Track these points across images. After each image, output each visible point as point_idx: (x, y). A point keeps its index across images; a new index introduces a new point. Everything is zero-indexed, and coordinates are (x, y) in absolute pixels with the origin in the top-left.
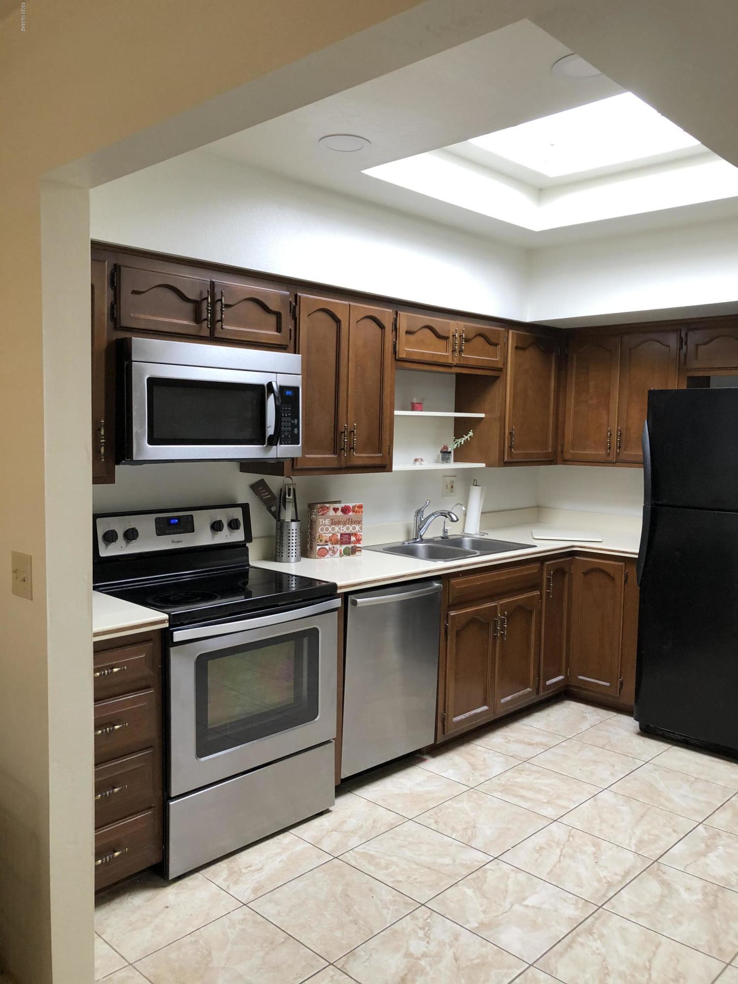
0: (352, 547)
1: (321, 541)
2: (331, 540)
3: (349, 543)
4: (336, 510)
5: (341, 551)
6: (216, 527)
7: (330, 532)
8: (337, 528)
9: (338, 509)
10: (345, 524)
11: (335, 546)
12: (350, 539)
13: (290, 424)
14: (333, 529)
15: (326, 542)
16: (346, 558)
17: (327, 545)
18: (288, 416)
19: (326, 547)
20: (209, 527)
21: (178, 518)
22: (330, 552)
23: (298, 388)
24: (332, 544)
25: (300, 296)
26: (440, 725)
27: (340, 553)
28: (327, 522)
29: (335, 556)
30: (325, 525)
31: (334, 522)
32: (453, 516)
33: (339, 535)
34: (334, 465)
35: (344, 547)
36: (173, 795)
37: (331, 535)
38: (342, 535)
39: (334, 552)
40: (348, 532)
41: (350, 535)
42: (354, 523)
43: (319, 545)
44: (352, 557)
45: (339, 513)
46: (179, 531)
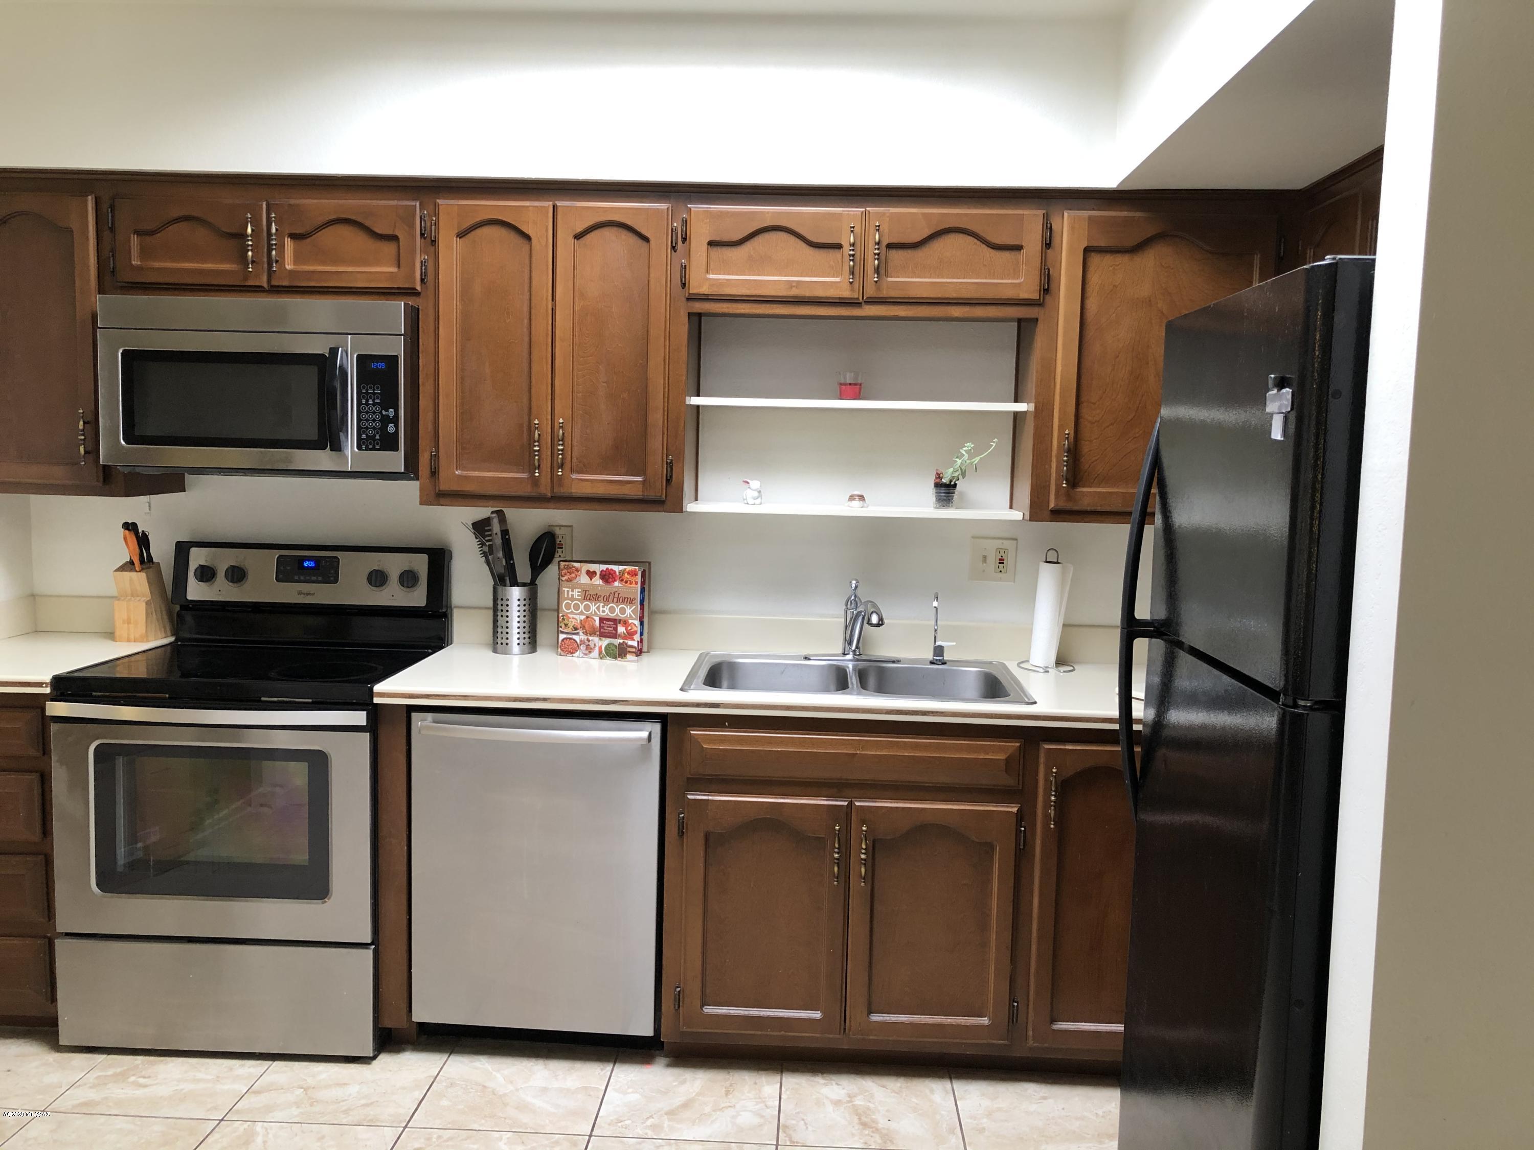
0: (620, 644)
1: (566, 625)
2: (583, 627)
3: (615, 636)
4: (591, 574)
5: (600, 648)
6: (378, 579)
7: (581, 613)
8: (593, 608)
9: (595, 573)
10: (607, 600)
11: (590, 638)
12: (616, 629)
13: (378, 417)
14: (587, 608)
15: (576, 629)
16: (609, 661)
17: (577, 634)
18: (374, 404)
19: (574, 637)
20: (365, 580)
21: (317, 560)
22: (583, 647)
23: (395, 358)
24: (586, 633)
27: (600, 652)
28: (576, 593)
29: (592, 655)
30: (572, 599)
31: (589, 596)
33: (597, 619)
35: (605, 642)
37: (583, 617)
38: (602, 620)
39: (589, 649)
40: (612, 616)
41: (616, 622)
42: (623, 602)
43: (562, 633)
44: (619, 662)
45: (597, 581)
46: (314, 578)
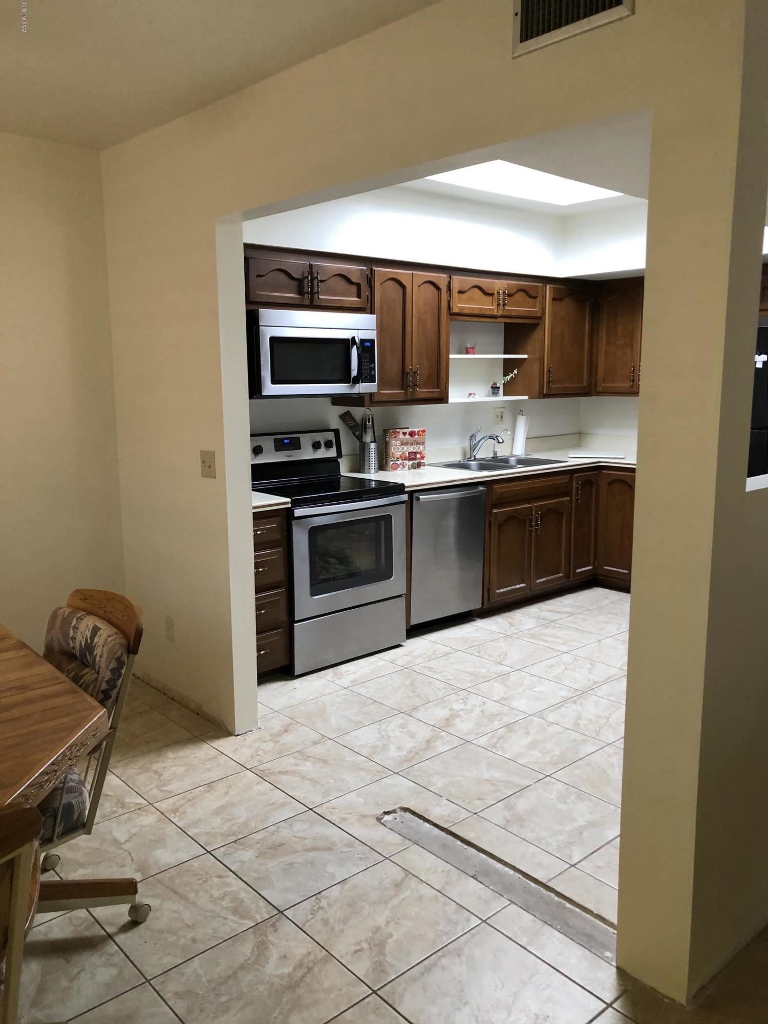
0: (418, 462)
1: (394, 457)
2: (401, 457)
3: (415, 459)
4: (404, 434)
5: (409, 465)
6: (316, 446)
7: (400, 451)
8: (405, 448)
9: (406, 433)
10: (412, 444)
11: (404, 462)
12: (416, 456)
13: (368, 368)
14: (403, 449)
15: (398, 458)
16: (413, 471)
17: (398, 461)
18: (367, 362)
19: (397, 462)
20: (311, 447)
21: (290, 439)
22: (401, 466)
23: (374, 340)
24: (402, 460)
25: (374, 270)
26: (486, 594)
27: (409, 467)
28: (398, 443)
29: (405, 469)
30: (396, 445)
31: (403, 444)
32: (500, 439)
33: (407, 453)
34: (403, 398)
35: (411, 462)
36: (296, 620)
37: (401, 453)
38: (409, 453)
39: (404, 467)
40: (414, 451)
41: (416, 453)
42: (419, 444)
43: (392, 461)
44: (417, 470)
45: (407, 436)
46: (290, 448)
